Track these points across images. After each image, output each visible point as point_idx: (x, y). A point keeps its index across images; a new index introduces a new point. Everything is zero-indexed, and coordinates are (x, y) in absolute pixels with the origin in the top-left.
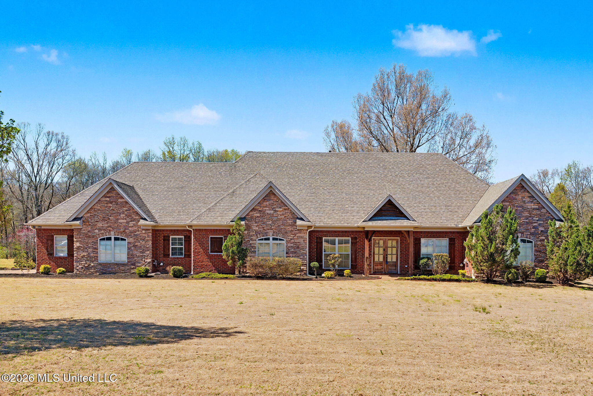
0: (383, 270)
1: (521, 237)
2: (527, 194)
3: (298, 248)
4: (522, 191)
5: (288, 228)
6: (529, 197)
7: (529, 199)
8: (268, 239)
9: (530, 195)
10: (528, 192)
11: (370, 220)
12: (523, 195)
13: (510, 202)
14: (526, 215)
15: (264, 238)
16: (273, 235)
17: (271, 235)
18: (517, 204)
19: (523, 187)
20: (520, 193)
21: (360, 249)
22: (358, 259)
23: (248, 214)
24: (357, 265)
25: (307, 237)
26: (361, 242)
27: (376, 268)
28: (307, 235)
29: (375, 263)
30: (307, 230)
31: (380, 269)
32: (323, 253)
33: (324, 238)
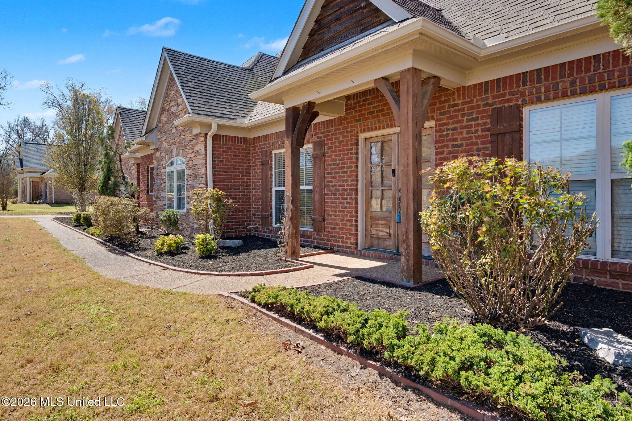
0: (391, 242)
8: (173, 163)
15: (171, 161)
16: (177, 155)
17: (175, 155)
21: (331, 173)
22: (328, 202)
23: (159, 121)
24: (324, 220)
25: (206, 150)
26: (332, 152)
27: (374, 232)
28: (206, 147)
29: (371, 218)
30: (206, 135)
31: (384, 239)
32: (274, 189)
33: (274, 152)
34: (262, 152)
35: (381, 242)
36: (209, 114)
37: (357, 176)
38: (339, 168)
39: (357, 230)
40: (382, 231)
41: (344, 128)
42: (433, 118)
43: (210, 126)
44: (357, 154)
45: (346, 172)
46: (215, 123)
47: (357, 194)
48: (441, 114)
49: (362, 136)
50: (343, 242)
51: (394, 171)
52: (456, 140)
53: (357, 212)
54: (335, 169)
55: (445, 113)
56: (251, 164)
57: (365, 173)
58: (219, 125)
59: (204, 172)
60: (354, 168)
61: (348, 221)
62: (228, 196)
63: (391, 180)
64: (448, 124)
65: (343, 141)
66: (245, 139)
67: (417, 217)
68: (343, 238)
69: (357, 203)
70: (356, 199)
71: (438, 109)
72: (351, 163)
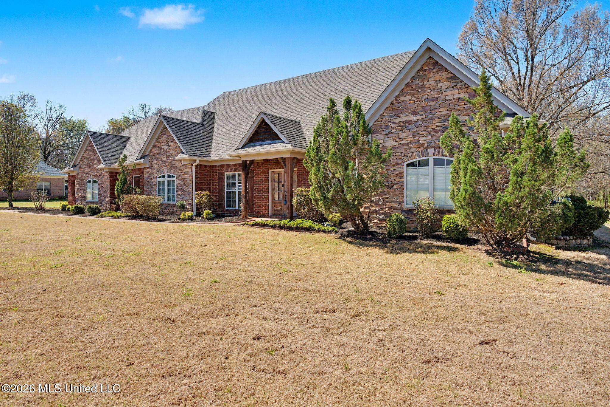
0: (282, 212)
1: (434, 155)
2: (445, 75)
3: (185, 185)
4: (435, 71)
5: (177, 163)
6: (449, 79)
7: (448, 83)
8: (164, 176)
9: (451, 75)
10: (447, 70)
11: (243, 147)
12: (437, 77)
13: (412, 95)
14: (443, 113)
15: (161, 175)
16: (167, 172)
17: (166, 172)
18: (426, 96)
19: (437, 62)
20: (431, 75)
21: (257, 185)
22: (255, 197)
23: (151, 152)
24: (253, 205)
25: (192, 172)
26: (257, 176)
27: (276, 209)
28: (192, 170)
29: (274, 203)
30: (192, 165)
31: (279, 211)
32: (226, 191)
33: (225, 173)
34: (219, 173)
35: (278, 212)
36: (194, 155)
37: (268, 186)
38: (261, 183)
39: (268, 208)
40: (279, 208)
41: (263, 167)
42: (297, 168)
43: (195, 161)
44: (268, 177)
45: (264, 185)
46: (198, 159)
47: (268, 194)
48: (299, 167)
49: (270, 171)
50: (263, 213)
51: (283, 185)
52: (304, 176)
53: (268, 201)
54: (258, 183)
55: (300, 167)
56: (211, 178)
57: (272, 185)
58: (200, 161)
59: (191, 183)
60: (267, 183)
61: (264, 204)
62: (213, 194)
63: (282, 188)
64: (301, 170)
65: (262, 172)
66: (208, 166)
67: (291, 201)
68: (262, 211)
69: (268, 197)
70: (268, 195)
71: (298, 165)
72: (266, 181)
